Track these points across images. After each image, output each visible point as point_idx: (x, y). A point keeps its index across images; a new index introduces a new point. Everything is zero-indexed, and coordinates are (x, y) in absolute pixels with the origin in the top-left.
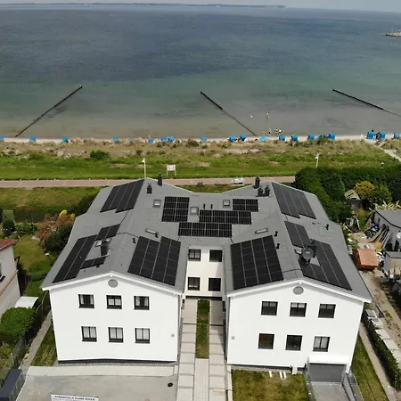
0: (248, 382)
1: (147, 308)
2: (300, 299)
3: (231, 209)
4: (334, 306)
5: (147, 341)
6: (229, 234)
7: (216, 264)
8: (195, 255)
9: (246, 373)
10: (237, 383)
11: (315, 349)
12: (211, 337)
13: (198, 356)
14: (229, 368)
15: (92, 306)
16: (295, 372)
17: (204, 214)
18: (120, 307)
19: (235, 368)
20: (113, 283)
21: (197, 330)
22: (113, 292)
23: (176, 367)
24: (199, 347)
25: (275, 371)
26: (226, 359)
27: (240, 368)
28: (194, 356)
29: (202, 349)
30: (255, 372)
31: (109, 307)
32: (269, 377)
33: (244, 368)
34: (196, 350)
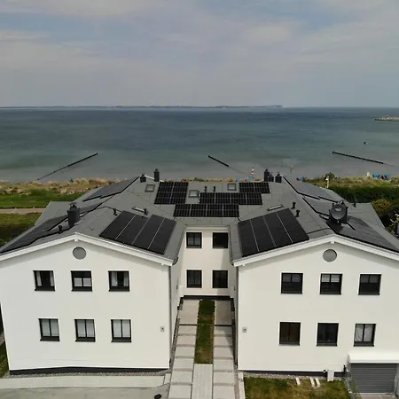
0: (267, 392)
1: (127, 289)
2: (332, 268)
3: (238, 191)
4: (379, 276)
5: (128, 340)
6: (236, 214)
7: (220, 252)
8: (194, 240)
9: (265, 381)
10: (252, 393)
11: (357, 344)
12: (216, 339)
13: (198, 360)
14: (241, 376)
15: (52, 289)
16: (331, 378)
17: (205, 197)
18: (90, 289)
19: (248, 376)
20: (79, 253)
21: (198, 330)
22: (81, 266)
23: (168, 376)
24: (200, 351)
25: (303, 377)
26: (236, 363)
27: (256, 376)
28: (192, 360)
29: (204, 352)
30: (277, 380)
31: (75, 289)
32: (296, 386)
33: (261, 376)
34: (196, 354)
